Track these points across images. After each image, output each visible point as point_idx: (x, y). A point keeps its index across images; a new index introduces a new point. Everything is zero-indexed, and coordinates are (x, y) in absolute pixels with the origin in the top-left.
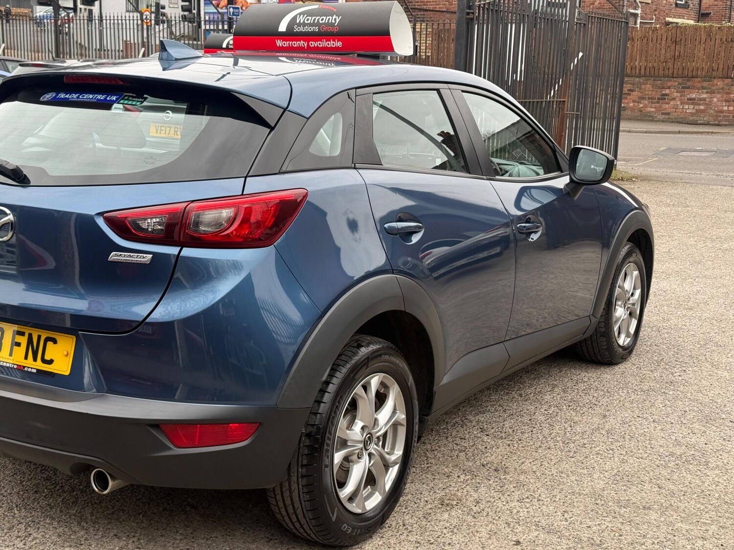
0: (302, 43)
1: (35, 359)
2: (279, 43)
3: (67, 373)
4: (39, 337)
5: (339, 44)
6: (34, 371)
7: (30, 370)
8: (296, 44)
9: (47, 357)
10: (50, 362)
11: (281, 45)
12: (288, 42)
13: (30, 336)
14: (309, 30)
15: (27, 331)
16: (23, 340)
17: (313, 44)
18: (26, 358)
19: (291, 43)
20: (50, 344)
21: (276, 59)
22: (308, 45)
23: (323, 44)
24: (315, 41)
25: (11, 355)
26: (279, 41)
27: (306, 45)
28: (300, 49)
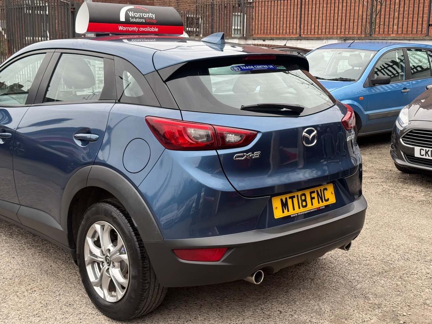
0: (135, 29)
1: (322, 202)
2: (121, 28)
4: (321, 190)
5: (156, 30)
6: (324, 207)
7: (322, 208)
8: (131, 29)
9: (326, 198)
10: (328, 200)
11: (121, 29)
12: (126, 28)
13: (317, 191)
14: (139, 21)
16: (315, 195)
17: (142, 29)
18: (319, 203)
19: (128, 28)
20: (325, 191)
22: (139, 29)
23: (148, 29)
24: (143, 27)
25: (312, 205)
26: (121, 27)
27: (137, 30)
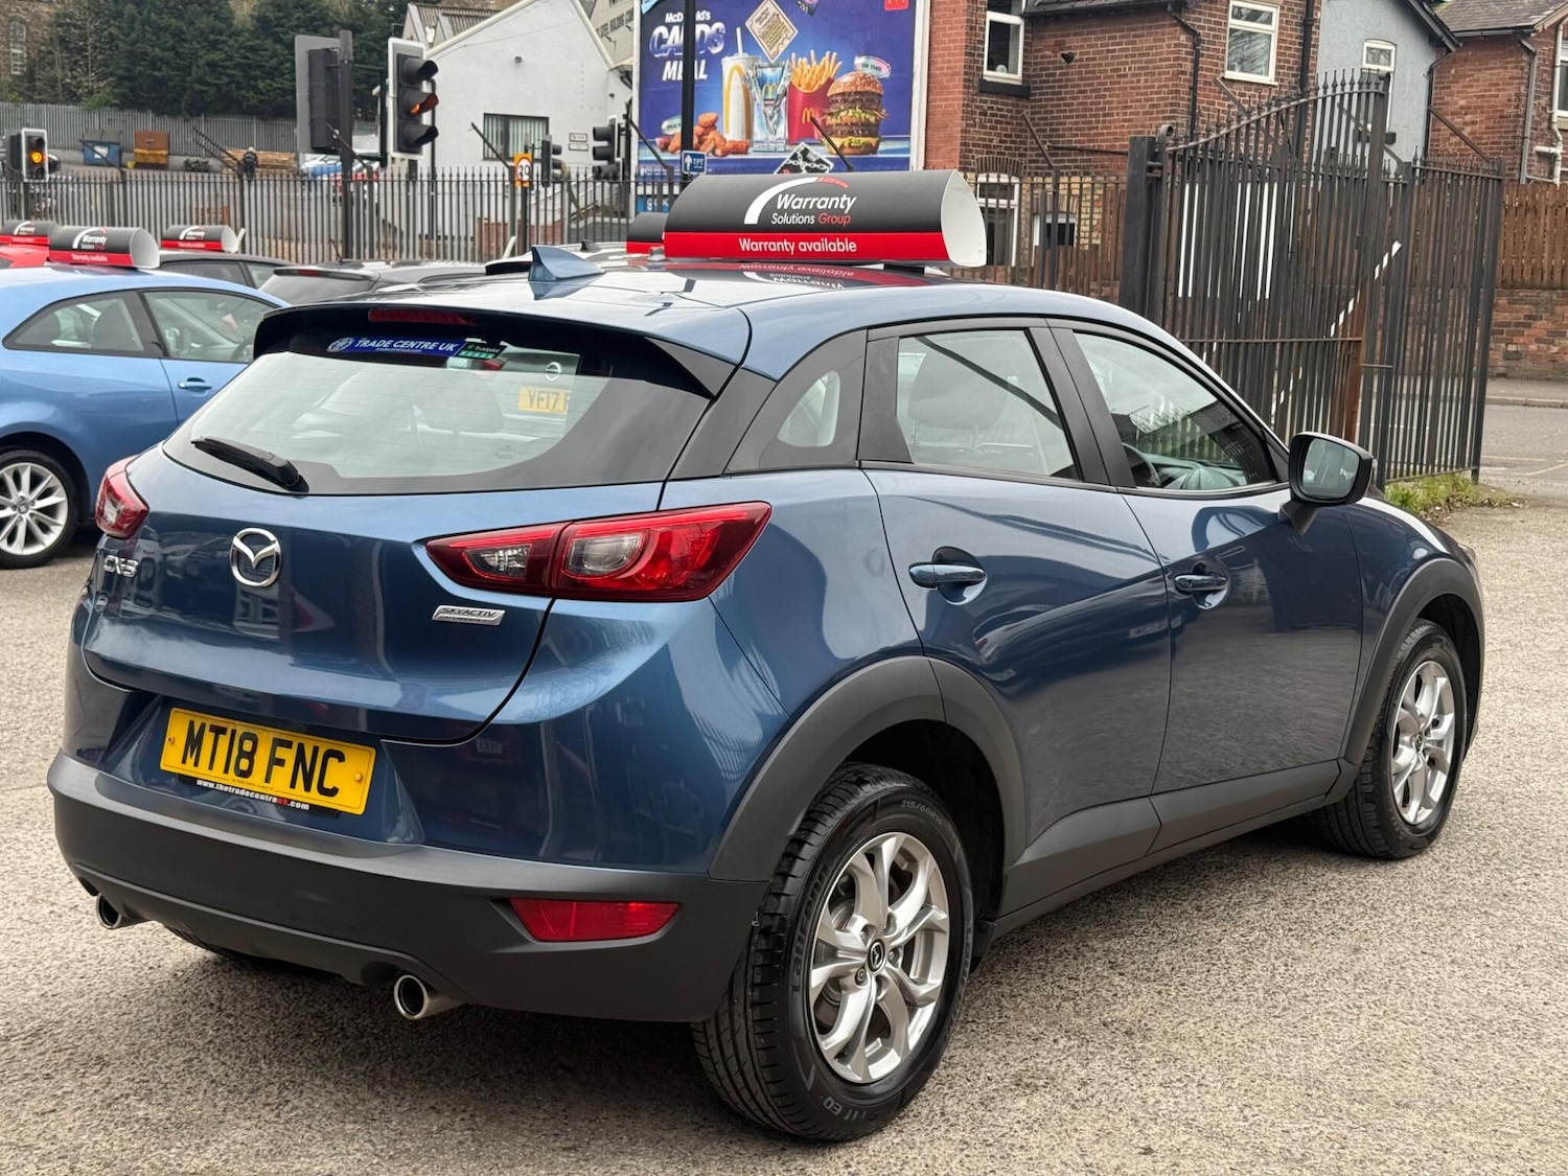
0: (786, 245)
1: (307, 788)
2: (745, 245)
3: (360, 811)
4: (316, 750)
5: (852, 247)
7: (298, 805)
8: (775, 246)
9: (328, 784)
10: (333, 792)
11: (748, 249)
12: (761, 243)
13: (301, 748)
14: (798, 219)
15: (296, 740)
16: (289, 756)
17: (805, 246)
18: (293, 785)
19: (766, 244)
20: (333, 762)
21: (738, 275)
22: (796, 248)
23: (822, 246)
24: (810, 240)
25: (267, 780)
26: (745, 240)
27: (792, 249)
28: (781, 257)
